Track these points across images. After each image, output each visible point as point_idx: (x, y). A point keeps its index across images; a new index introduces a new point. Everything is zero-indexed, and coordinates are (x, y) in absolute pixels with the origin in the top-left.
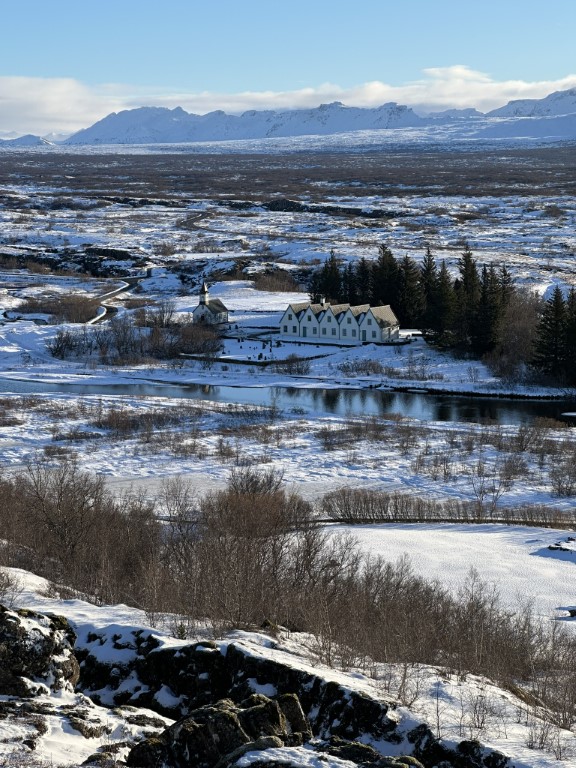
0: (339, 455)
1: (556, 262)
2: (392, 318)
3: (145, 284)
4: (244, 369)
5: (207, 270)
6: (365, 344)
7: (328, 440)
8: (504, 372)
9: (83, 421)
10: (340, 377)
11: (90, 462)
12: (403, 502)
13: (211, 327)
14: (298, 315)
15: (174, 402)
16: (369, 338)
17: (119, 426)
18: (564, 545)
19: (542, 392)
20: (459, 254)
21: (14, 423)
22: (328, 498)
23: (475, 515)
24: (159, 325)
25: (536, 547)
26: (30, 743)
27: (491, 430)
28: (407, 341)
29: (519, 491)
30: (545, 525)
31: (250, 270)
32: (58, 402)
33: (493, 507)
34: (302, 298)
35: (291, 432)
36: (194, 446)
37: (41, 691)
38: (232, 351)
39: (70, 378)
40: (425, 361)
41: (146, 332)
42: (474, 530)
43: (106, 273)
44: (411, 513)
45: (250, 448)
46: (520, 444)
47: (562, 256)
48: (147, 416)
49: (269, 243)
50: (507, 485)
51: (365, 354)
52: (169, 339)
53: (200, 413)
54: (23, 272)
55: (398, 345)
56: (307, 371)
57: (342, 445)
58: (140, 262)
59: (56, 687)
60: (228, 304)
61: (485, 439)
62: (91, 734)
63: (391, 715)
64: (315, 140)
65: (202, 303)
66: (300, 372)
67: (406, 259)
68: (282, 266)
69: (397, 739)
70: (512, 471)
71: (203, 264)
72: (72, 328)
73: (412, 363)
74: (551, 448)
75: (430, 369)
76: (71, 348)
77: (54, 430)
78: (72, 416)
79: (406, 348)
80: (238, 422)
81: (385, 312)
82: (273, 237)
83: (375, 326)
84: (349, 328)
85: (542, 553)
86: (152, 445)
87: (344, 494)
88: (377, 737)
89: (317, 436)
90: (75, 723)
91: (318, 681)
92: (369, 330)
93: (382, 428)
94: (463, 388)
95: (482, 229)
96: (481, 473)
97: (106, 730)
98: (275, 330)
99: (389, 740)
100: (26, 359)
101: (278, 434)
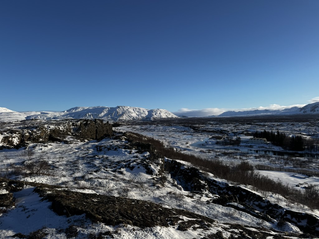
0: (258, 159)
1: (293, 132)
2: (266, 140)
3: (229, 135)
4: (243, 147)
5: (238, 133)
6: (262, 144)
7: (256, 157)
8: (285, 148)
9: (220, 153)
10: (258, 148)
11: (221, 159)
12: (268, 167)
13: (239, 141)
14: (251, 139)
15: (233, 151)
17: (225, 154)
18: (295, 175)
19: (291, 152)
20: (277, 131)
21: (211, 153)
22: (256, 166)
23: (280, 170)
24: (231, 140)
25: (290, 175)
26: (201, 198)
27: (283, 157)
28: (269, 143)
29: (287, 166)
30: (292, 172)
31: (244, 133)
32: (216, 150)
33: (283, 169)
34: (252, 137)
35: (251, 156)
36: (236, 157)
37: (204, 191)
38: (241, 144)
39: (218, 147)
40: (271, 146)
41: (229, 141)
42: (280, 172)
43: (223, 133)
44: (269, 169)
45: (244, 158)
46: (287, 159)
47: (294, 131)
48: (229, 153)
50: (285, 165)
51: (262, 145)
52: (232, 142)
53: (237, 153)
54: (212, 133)
55: (267, 144)
56: (253, 147)
57: (258, 158)
58: (229, 132)
59: (206, 191)
60: (241, 138)
61: (281, 158)
62: (209, 197)
63: (264, 199)
64: (254, 115)
65: (237, 137)
66: (252, 147)
67: (268, 132)
68: (249, 132)
69: (265, 202)
70: (286, 163)
71: (238, 132)
72: (218, 140)
73: (269, 146)
74: (293, 160)
75: (272, 147)
76: (218, 143)
77: (216, 154)
78: (218, 152)
80: (242, 154)
81: (265, 139)
83: (263, 141)
84: (259, 141)
85: (291, 176)
86: (230, 157)
87: (258, 165)
88: (261, 202)
89: (254, 157)
90: (207, 196)
91: (252, 193)
92: (263, 142)
93: (265, 156)
94: (278, 151)
96: (281, 163)
97: (211, 197)
98: (248, 141)
99: (263, 202)
100: (212, 144)
101: (248, 156)
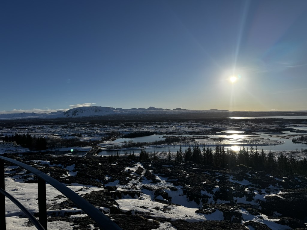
2: (16, 143)
16: (12, 146)
34: (1, 141)
49: (3, 133)
64: (21, 118)
75: (20, 150)
79: (17, 147)
82: (4, 132)
83: (13, 144)
94: (24, 152)
95: (40, 130)
